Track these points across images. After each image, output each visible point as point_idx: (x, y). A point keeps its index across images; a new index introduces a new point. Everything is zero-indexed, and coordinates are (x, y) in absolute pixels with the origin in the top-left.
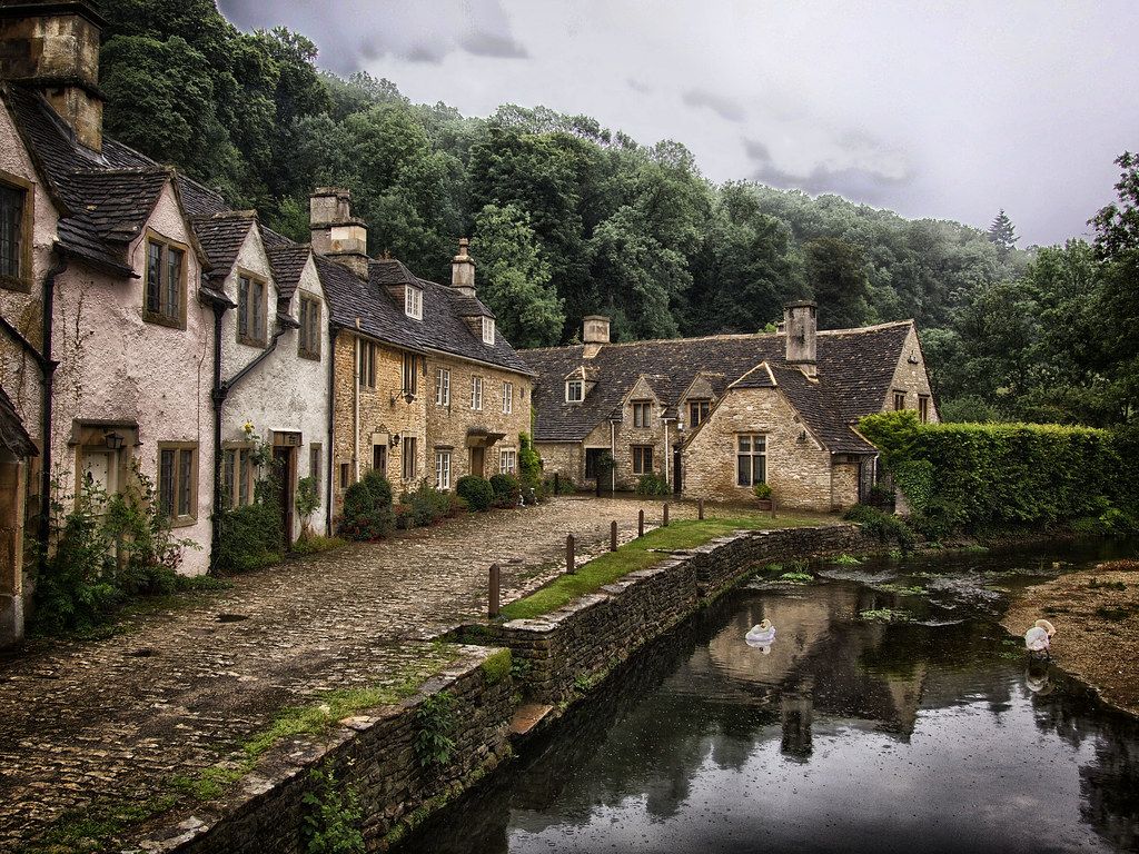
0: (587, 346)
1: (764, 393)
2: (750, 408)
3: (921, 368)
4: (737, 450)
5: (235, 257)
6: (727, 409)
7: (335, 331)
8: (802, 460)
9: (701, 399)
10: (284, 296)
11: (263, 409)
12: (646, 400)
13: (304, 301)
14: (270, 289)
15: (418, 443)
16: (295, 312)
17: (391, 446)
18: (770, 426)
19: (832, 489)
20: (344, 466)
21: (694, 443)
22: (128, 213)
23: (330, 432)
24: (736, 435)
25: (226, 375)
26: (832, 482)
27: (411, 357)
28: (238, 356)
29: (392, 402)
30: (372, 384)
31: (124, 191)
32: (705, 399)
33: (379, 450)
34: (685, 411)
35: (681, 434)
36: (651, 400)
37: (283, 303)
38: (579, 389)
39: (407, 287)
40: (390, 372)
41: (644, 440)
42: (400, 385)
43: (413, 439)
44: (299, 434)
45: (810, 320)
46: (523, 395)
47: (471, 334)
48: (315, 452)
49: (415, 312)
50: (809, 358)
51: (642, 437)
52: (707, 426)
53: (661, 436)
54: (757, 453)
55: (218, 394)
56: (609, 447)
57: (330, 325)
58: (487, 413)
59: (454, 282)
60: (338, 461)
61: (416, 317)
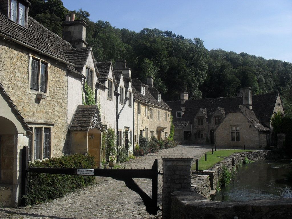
0: (182, 101)
1: (239, 114)
2: (234, 119)
3: (281, 106)
4: (231, 130)
5: (120, 82)
6: (227, 119)
7: (134, 100)
8: (250, 134)
9: (218, 116)
10: (126, 91)
11: (123, 121)
12: (201, 117)
13: (129, 92)
14: (124, 90)
15: (148, 129)
16: (128, 95)
17: (143, 130)
18: (240, 123)
19: (260, 141)
20: (136, 136)
21: (218, 129)
23: (133, 127)
24: (231, 126)
25: (118, 112)
26: (259, 139)
27: (146, 106)
28: (120, 106)
29: (143, 119)
30: (140, 114)
33: (141, 132)
34: (213, 120)
35: (212, 127)
37: (126, 93)
38: (180, 114)
39: (141, 86)
40: (143, 110)
41: (201, 129)
42: (145, 114)
44: (129, 127)
45: (250, 93)
46: (169, 116)
47: (155, 98)
48: (131, 132)
49: (143, 93)
50: (250, 104)
51: (200, 127)
52: (222, 124)
53: (206, 127)
54: (237, 132)
55: (118, 117)
56: (190, 131)
57: (133, 98)
58: (161, 121)
59: (147, 83)
60: (135, 135)
61: (143, 94)
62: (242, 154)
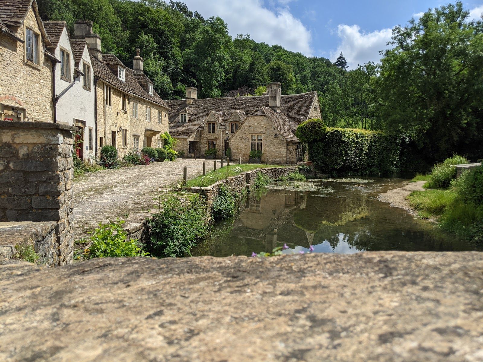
0: (188, 100)
1: (262, 118)
2: (256, 124)
3: (319, 111)
4: (251, 140)
5: (58, 40)
6: (247, 124)
7: (96, 79)
8: (275, 144)
9: (235, 121)
10: (77, 61)
11: (71, 109)
12: (213, 122)
13: (85, 65)
14: (72, 57)
15: (128, 132)
16: (81, 68)
17: (118, 131)
18: (264, 131)
19: (287, 155)
20: (101, 138)
21: (234, 138)
22: (16, 14)
23: (96, 123)
24: (251, 134)
25: (57, 93)
26: (287, 152)
27: (124, 95)
28: (61, 85)
29: (118, 113)
30: (110, 105)
31: (12, 4)
32: (237, 121)
33: (113, 133)
34: (229, 126)
35: (227, 135)
36: (215, 122)
37: (77, 64)
38: (185, 117)
39: (119, 67)
40: (116, 100)
41: (213, 138)
42: (120, 106)
43: (126, 130)
44: (85, 122)
45: (278, 90)
46: (165, 117)
47: (144, 89)
48: (90, 130)
49: (122, 78)
50: (278, 105)
51: (212, 137)
52: (239, 131)
53: (219, 136)
54: (258, 142)
55: (55, 100)
56: (198, 140)
57: (94, 77)
58: (152, 123)
59: (134, 68)
60: (99, 136)
61: (123, 80)
62: (263, 169)
